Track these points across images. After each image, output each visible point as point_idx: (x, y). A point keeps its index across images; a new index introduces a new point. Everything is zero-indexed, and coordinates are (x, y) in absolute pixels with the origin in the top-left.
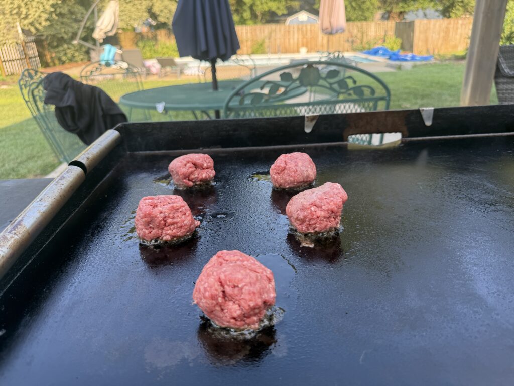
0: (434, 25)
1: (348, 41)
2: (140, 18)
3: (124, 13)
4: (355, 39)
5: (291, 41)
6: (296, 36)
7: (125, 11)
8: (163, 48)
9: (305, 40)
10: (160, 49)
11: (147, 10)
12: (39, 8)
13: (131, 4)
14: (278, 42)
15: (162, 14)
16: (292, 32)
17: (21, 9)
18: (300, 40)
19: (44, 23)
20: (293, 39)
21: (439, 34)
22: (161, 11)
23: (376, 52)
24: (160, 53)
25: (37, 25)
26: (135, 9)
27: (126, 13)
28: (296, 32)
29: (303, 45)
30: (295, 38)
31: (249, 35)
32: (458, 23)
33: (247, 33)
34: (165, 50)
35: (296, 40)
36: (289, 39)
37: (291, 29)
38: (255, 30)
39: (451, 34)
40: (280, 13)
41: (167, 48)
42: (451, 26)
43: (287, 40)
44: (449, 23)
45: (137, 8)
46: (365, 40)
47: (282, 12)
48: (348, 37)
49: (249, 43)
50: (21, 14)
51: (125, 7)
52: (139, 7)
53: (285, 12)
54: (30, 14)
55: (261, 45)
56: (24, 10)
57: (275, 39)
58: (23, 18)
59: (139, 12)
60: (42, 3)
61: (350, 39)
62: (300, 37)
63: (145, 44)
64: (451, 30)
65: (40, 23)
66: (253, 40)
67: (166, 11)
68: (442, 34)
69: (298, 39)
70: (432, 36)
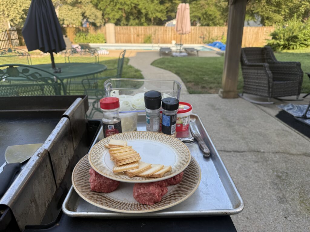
0: (250, 30)
1: (201, 37)
2: (77, 19)
3: (67, 16)
4: (205, 36)
5: (168, 36)
6: (170, 33)
7: (68, 15)
8: (91, 37)
9: (175, 36)
10: (89, 38)
11: (82, 15)
12: (15, 12)
13: (72, 11)
14: (160, 36)
15: (91, 17)
16: (168, 31)
17: (5, 12)
18: (173, 35)
19: (18, 20)
20: (169, 35)
21: (253, 35)
22: (90, 15)
23: (214, 45)
24: (89, 40)
25: (15, 22)
26: (74, 14)
27: (69, 16)
28: (170, 31)
29: (174, 39)
30: (170, 34)
31: (143, 31)
32: (264, 29)
33: (141, 30)
34: (92, 38)
35: (170, 35)
36: (166, 35)
37: (168, 29)
38: (147, 29)
39: (259, 36)
40: (163, 19)
41: (93, 37)
42: (260, 31)
43: (165, 36)
44: (259, 30)
45: (75, 13)
46: (211, 37)
47: (164, 18)
48: (201, 35)
49: (143, 36)
50: (4, 15)
51: (69, 13)
52: (77, 13)
53: (166, 19)
54: (10, 15)
55: (149, 38)
56: (6, 13)
57: (158, 35)
58: (6, 17)
59: (76, 16)
60: (17, 9)
61: (202, 36)
62: (173, 34)
63: (80, 35)
64: (260, 33)
65: (16, 20)
66: (145, 35)
67: (93, 16)
68: (254, 36)
69: (171, 35)
70: (248, 37)
